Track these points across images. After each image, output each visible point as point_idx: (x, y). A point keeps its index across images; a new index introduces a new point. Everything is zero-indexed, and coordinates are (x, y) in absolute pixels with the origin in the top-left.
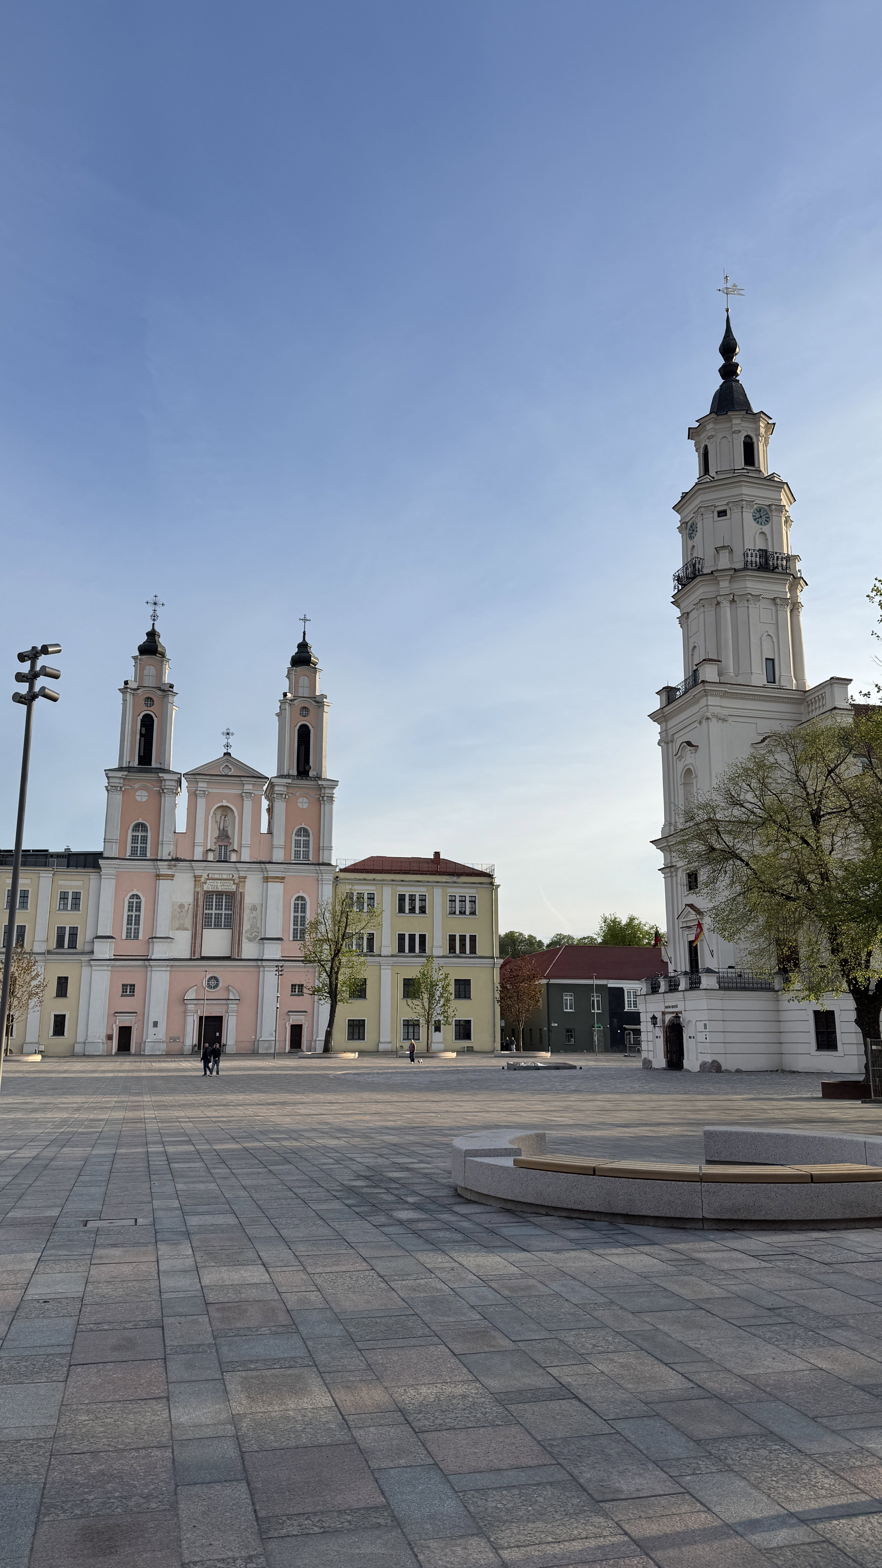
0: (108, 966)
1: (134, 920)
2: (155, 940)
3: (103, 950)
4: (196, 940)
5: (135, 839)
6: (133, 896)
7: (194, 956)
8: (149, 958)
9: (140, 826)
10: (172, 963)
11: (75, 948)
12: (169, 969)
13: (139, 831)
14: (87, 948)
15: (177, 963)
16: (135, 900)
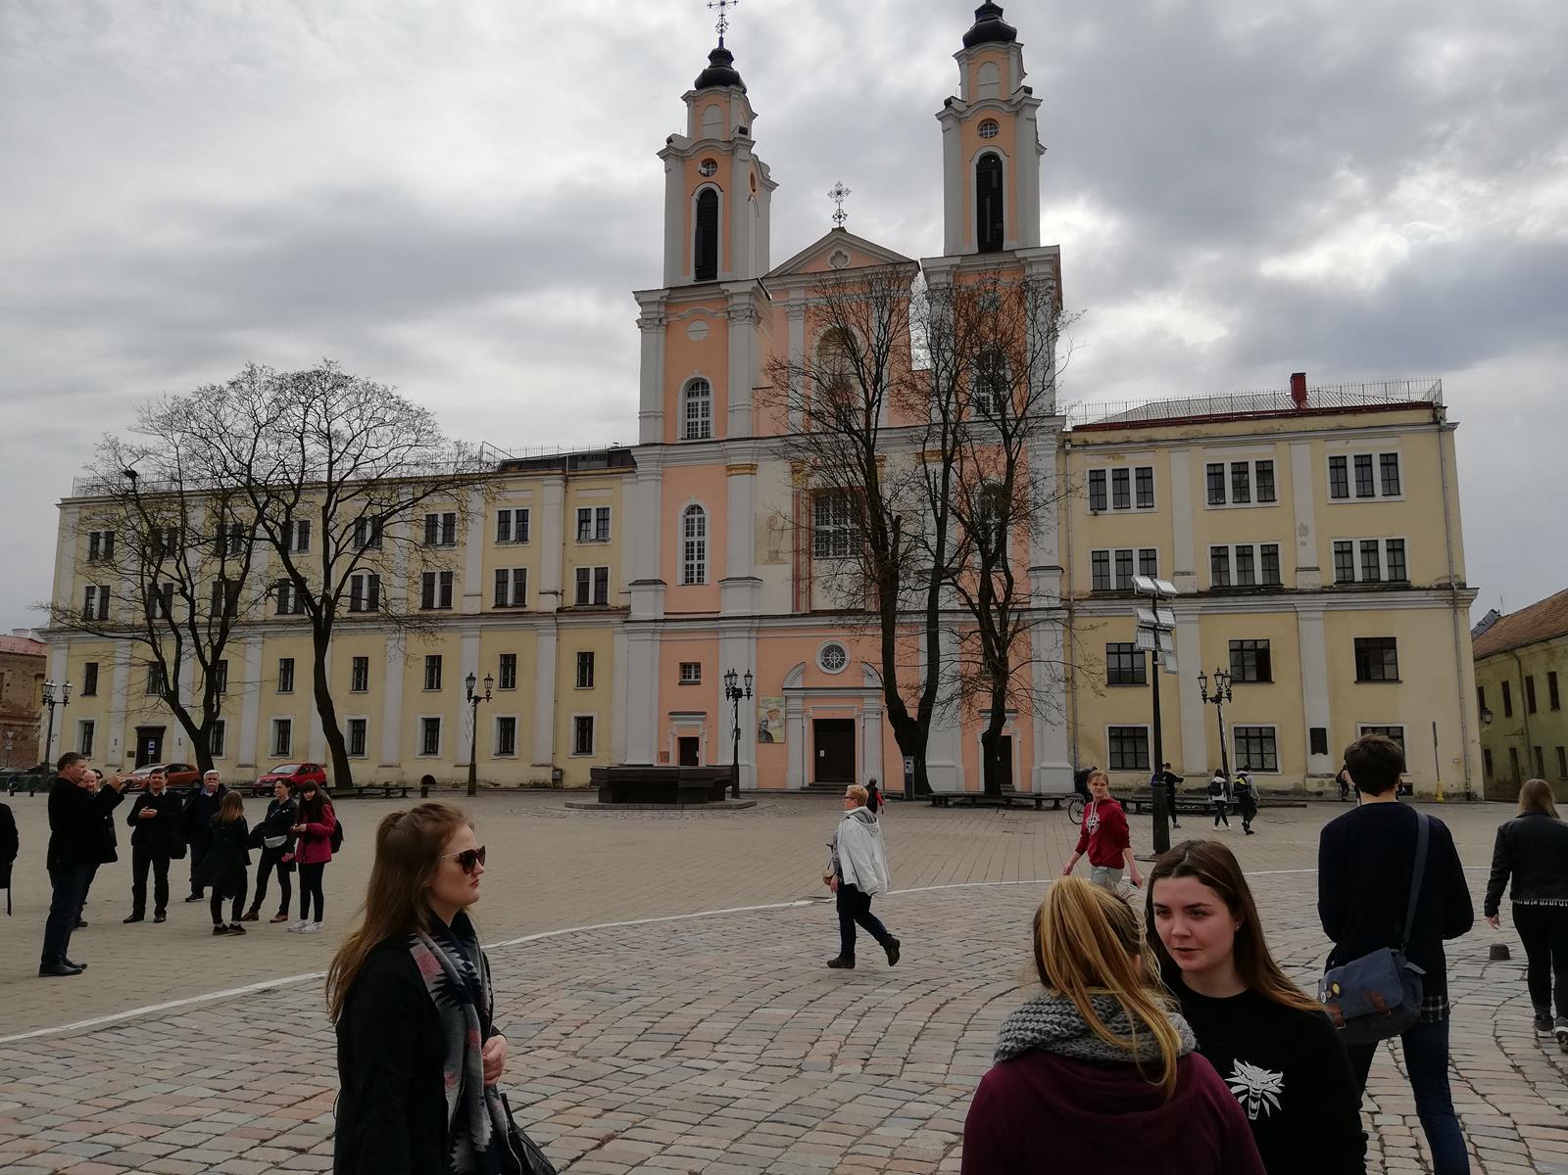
0: (654, 632)
1: (694, 551)
2: (727, 583)
3: (645, 605)
4: (801, 582)
5: (691, 410)
6: (692, 509)
7: (798, 609)
8: (720, 615)
9: (697, 387)
10: (756, 623)
11: (606, 604)
12: (754, 634)
13: (698, 394)
14: (622, 602)
15: (766, 623)
16: (696, 516)
